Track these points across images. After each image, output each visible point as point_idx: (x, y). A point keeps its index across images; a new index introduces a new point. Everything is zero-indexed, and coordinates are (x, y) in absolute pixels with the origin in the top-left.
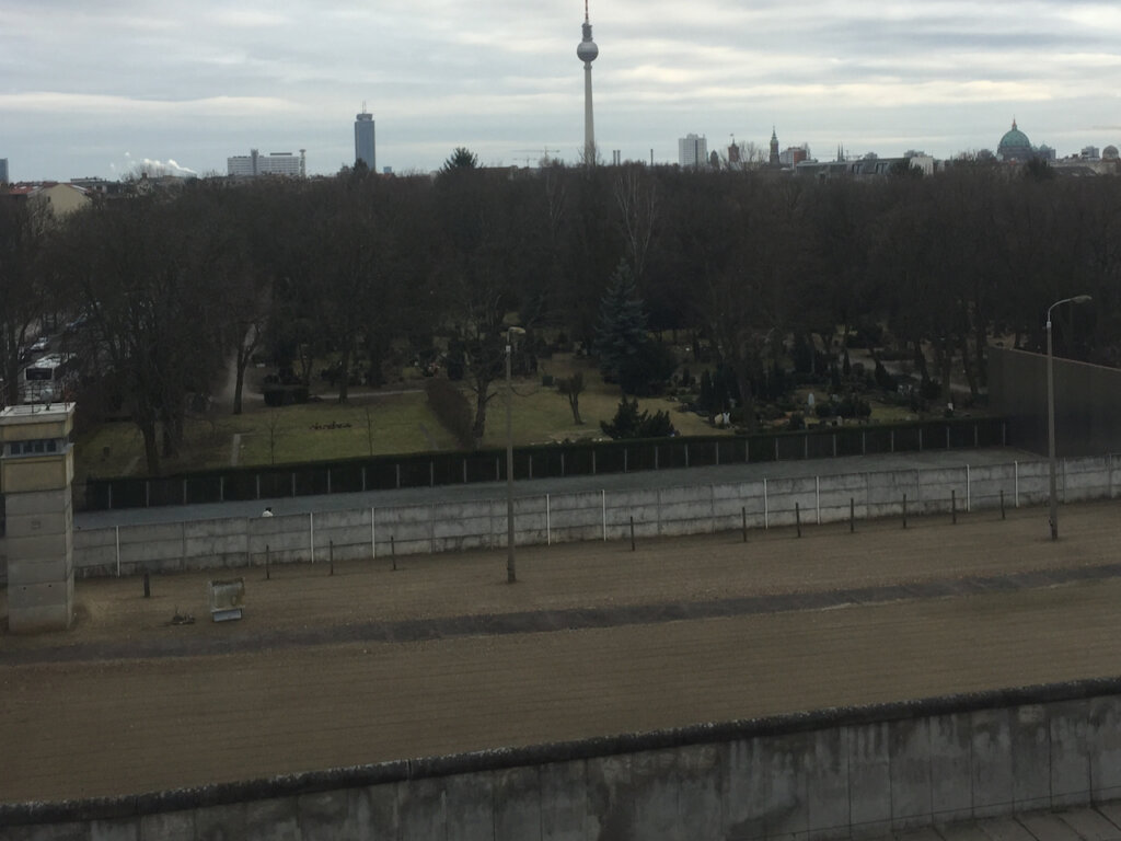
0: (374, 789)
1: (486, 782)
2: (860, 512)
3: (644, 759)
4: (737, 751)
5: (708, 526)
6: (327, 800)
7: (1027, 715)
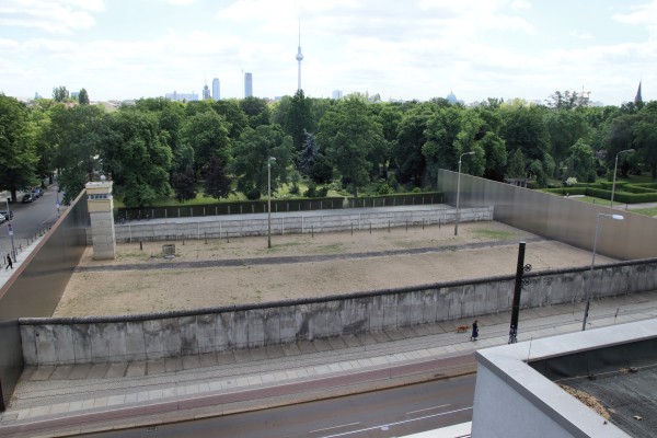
0: (223, 314)
1: (261, 311)
2: (392, 225)
3: (315, 305)
4: (347, 303)
5: (339, 229)
6: (207, 317)
7: (443, 291)
